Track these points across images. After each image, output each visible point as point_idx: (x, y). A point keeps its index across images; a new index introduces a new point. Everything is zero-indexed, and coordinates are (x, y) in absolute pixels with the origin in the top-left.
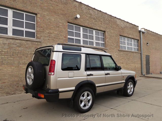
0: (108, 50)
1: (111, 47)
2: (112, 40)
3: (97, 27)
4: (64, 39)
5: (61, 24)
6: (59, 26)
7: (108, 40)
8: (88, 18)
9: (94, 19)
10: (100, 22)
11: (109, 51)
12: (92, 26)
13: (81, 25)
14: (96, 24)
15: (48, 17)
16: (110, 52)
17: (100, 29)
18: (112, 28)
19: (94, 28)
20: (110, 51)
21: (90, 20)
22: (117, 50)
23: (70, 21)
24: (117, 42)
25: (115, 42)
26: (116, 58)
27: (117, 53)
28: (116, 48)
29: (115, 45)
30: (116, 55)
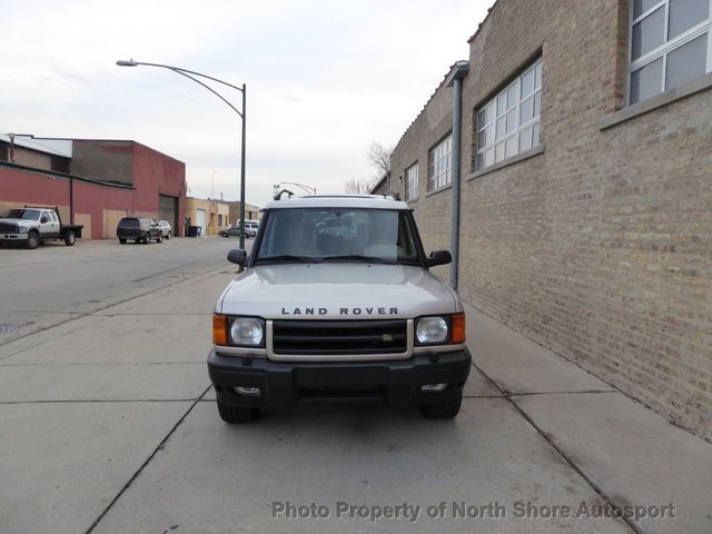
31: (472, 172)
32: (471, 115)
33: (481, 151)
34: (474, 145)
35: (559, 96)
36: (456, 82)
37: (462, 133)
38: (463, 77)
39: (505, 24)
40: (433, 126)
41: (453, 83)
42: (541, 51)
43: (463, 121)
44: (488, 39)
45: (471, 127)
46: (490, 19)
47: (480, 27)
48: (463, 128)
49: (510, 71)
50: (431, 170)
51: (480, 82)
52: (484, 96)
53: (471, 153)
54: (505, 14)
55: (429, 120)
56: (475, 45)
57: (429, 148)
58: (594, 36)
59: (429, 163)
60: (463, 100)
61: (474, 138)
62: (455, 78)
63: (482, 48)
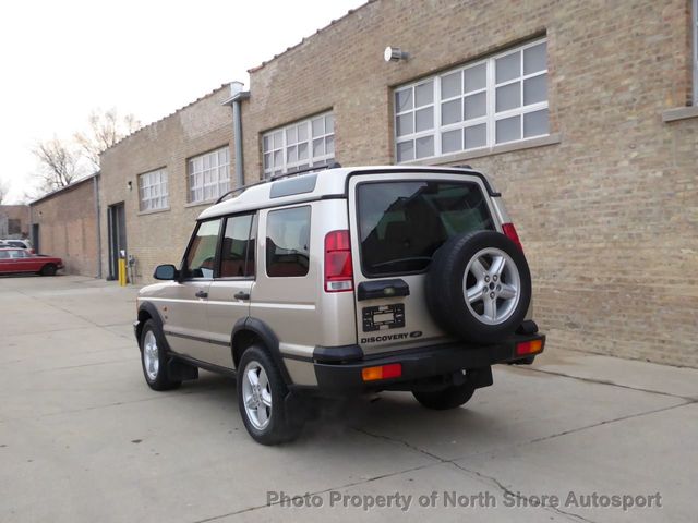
0: (562, 146)
1: (591, 113)
2: (598, 60)
5: (373, 107)
6: (369, 115)
7: (562, 78)
8: (446, 23)
11: (569, 149)
12: (468, 49)
13: (425, 71)
14: (484, 24)
15: (349, 102)
16: (582, 153)
17: (509, 37)
19: (475, 51)
20: (579, 146)
21: (459, 24)
22: (650, 122)
23: (393, 82)
24: (654, 57)
25: (631, 66)
26: (636, 186)
27: (642, 146)
28: (640, 107)
29: (632, 89)
30: (642, 168)
32: (257, 137)
33: (267, 170)
34: (261, 164)
35: (349, 145)
36: (235, 105)
37: (245, 152)
38: (242, 100)
39: (294, 74)
40: (193, 135)
41: (231, 104)
42: (330, 109)
43: (246, 141)
44: (274, 79)
45: (257, 148)
46: (276, 64)
47: (264, 64)
48: (246, 148)
49: (302, 114)
50: (190, 180)
51: (266, 112)
52: (271, 125)
53: (258, 171)
54: (294, 67)
55: (186, 127)
56: (257, 78)
57: (186, 156)
58: (373, 115)
59: (187, 173)
60: (244, 121)
61: (261, 158)
62: (235, 100)
63: (267, 84)
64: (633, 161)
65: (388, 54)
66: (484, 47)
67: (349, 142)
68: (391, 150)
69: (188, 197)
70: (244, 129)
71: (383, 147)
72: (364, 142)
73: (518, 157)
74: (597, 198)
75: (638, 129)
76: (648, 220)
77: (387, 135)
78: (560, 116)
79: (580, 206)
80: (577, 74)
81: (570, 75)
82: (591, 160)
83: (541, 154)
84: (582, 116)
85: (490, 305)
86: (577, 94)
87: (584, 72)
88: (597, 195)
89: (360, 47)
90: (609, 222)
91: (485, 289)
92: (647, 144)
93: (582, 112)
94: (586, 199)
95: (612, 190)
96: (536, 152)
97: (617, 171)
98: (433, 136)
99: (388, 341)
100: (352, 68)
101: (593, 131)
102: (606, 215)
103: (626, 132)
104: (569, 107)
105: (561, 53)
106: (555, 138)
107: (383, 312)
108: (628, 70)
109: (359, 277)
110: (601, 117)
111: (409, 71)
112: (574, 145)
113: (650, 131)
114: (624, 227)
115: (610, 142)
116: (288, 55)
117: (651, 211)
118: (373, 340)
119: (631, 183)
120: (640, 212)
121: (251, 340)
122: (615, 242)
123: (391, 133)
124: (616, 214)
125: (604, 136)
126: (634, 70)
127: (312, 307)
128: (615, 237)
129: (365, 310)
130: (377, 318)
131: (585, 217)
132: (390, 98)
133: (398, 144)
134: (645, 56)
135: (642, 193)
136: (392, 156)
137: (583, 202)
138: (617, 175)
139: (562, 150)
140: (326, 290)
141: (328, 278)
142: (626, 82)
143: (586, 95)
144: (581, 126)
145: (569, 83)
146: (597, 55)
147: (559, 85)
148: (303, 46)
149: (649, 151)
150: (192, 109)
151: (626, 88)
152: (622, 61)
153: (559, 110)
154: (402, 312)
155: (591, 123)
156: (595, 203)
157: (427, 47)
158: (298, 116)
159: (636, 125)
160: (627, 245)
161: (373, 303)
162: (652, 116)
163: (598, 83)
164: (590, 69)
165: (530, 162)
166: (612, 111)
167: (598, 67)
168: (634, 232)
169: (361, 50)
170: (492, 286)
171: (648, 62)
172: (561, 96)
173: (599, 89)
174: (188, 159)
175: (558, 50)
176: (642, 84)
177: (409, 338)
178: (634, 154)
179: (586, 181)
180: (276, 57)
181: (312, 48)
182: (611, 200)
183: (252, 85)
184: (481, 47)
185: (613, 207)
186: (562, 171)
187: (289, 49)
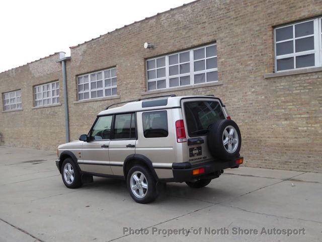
0: (224, 86)
1: (235, 74)
2: (238, 54)
3: (192, 43)
4: (141, 86)
5: (136, 67)
6: (135, 70)
7: (223, 60)
8: (172, 34)
9: (185, 28)
10: (199, 26)
11: (227, 87)
12: (182, 46)
14: (189, 36)
15: (124, 64)
16: (231, 89)
17: (200, 42)
18: (236, 23)
19: (185, 47)
20: (231, 86)
21: (178, 35)
22: (259, 78)
23: (146, 57)
24: (260, 54)
25: (251, 57)
26: (254, 102)
27: (256, 87)
28: (255, 72)
29: (252, 65)
30: (256, 95)
31: (77, 100)
32: (75, 77)
33: (80, 92)
34: (77, 90)
35: (124, 83)
37: (68, 84)
38: (67, 61)
39: (96, 51)
40: (37, 75)
41: (61, 62)
42: (115, 66)
43: (68, 79)
44: (85, 52)
45: (74, 82)
46: (85, 46)
47: (79, 45)
48: (68, 82)
49: (99, 68)
50: (35, 96)
51: (80, 66)
52: (83, 72)
53: (75, 93)
54: (95, 47)
55: (33, 72)
56: (75, 51)
57: (33, 85)
58: (137, 70)
59: (33, 92)
60: (67, 70)
61: (77, 87)
62: (63, 61)
63: (80, 54)
64: (253, 92)
65: (146, 45)
66: (190, 45)
67: (124, 81)
68: (145, 85)
69: (34, 104)
70: (67, 74)
71: (142, 84)
72: (132, 81)
73: (205, 90)
74: (239, 106)
75: (254, 80)
76: (260, 114)
77: (144, 79)
78: (223, 74)
79: (232, 109)
80: (229, 58)
81: (227, 58)
82: (236, 91)
83: (215, 88)
84: (232, 74)
85: (230, 146)
86: (229, 66)
87: (232, 58)
88: (239, 105)
89: (130, 41)
90: (244, 115)
91: (229, 140)
92: (258, 86)
93: (232, 73)
94: (234, 106)
95: (244, 103)
96: (213, 88)
97: (246, 96)
98: (165, 80)
99: (197, 160)
100: (126, 50)
101: (237, 80)
102: (242, 113)
103: (249, 81)
104: (226, 71)
105: (222, 50)
106: (221, 82)
107: (195, 150)
108: (250, 58)
109: (188, 137)
110: (240, 75)
111: (154, 52)
112: (229, 86)
113: (259, 81)
114: (250, 117)
115: (243, 85)
116: (93, 42)
117: (260, 111)
118: (192, 160)
119: (252, 100)
120: (256, 111)
121: (136, 163)
122: (246, 123)
123: (145, 78)
124: (246, 112)
125: (241, 83)
126: (253, 58)
127: (172, 149)
128: (246, 121)
129: (190, 149)
130: (194, 152)
131: (233, 113)
132: (145, 63)
133: (149, 83)
134: (257, 54)
135: (257, 105)
136: (146, 88)
137: (233, 108)
138: (246, 98)
139: (224, 87)
140: (178, 142)
141: (178, 138)
142: (249, 62)
143: (234, 67)
144: (232, 78)
145: (226, 62)
146: (237, 52)
147: (222, 62)
148: (100, 39)
149: (259, 89)
150: (37, 63)
151: (250, 64)
152: (248, 55)
153: (222, 72)
154: (201, 150)
155: (236, 78)
156: (238, 108)
157: (163, 43)
158: (97, 69)
159: (253, 79)
160: (251, 124)
161: (192, 147)
162: (260, 76)
163: (238, 62)
164: (235, 57)
165: (210, 92)
166: (244, 74)
167: (238, 56)
168: (254, 119)
169: (131, 42)
170: (230, 139)
171: (258, 56)
172: (223, 67)
173: (239, 65)
174: (34, 86)
175: (221, 48)
176: (256, 64)
177: (203, 159)
178: (253, 90)
179: (234, 99)
180: (86, 42)
181: (105, 40)
182: (245, 107)
183: (71, 54)
184: (188, 45)
185: (245, 110)
186: (224, 95)
187: (93, 40)
